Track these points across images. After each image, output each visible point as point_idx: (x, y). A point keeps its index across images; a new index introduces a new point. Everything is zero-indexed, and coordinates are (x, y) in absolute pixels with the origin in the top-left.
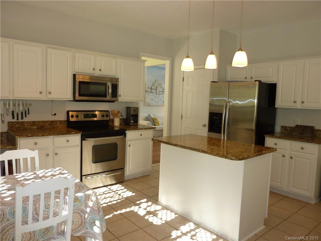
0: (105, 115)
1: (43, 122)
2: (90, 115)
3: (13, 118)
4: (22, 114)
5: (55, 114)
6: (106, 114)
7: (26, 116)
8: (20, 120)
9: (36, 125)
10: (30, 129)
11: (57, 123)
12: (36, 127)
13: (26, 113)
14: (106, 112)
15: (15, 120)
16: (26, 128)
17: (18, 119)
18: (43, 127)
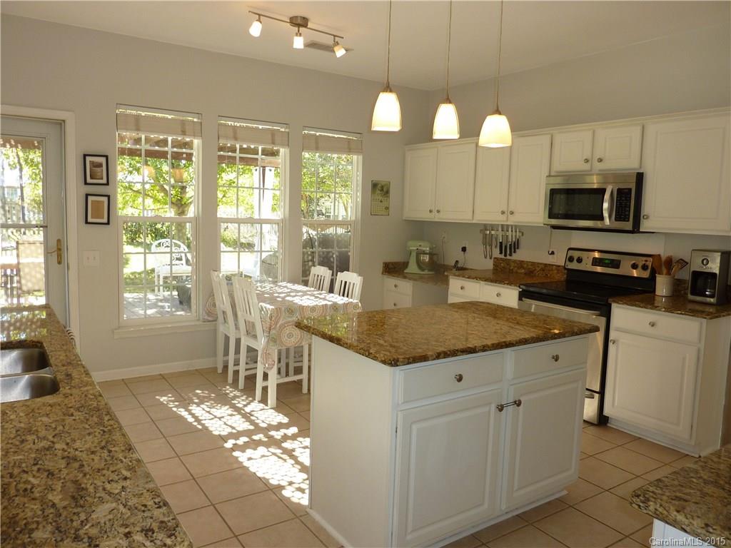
0: (640, 266)
1: (533, 264)
2: (607, 261)
3: (501, 253)
4: (510, 249)
5: (553, 253)
6: (644, 263)
7: (515, 252)
8: (508, 257)
9: (524, 268)
10: (517, 272)
11: (552, 270)
12: (523, 271)
13: (515, 246)
14: (645, 258)
15: (502, 256)
16: (512, 270)
17: (505, 256)
18: (532, 272)
